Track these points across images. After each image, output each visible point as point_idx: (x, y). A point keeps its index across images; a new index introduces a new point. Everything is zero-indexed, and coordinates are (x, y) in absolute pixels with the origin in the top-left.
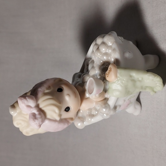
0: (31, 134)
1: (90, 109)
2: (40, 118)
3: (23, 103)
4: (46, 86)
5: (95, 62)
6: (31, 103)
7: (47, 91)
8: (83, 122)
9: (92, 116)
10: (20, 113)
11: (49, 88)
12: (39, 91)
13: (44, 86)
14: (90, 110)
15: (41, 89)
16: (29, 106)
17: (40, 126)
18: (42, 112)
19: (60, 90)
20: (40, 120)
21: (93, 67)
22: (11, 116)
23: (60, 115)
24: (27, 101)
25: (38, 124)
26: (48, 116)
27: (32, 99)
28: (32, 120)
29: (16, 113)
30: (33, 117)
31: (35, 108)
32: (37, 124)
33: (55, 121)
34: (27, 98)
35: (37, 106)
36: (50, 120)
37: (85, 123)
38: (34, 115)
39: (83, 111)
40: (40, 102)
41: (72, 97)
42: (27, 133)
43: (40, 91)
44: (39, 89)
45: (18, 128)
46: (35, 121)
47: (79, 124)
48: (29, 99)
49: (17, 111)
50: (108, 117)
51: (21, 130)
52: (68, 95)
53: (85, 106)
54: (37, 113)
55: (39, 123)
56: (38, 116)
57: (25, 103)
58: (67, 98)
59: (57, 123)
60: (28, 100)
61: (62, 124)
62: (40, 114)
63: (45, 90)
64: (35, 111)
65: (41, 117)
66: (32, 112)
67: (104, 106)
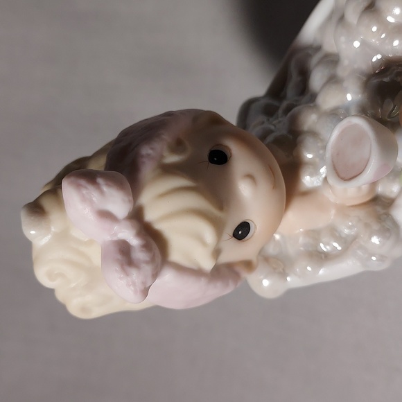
0: (96, 313)
1: (313, 231)
2: (147, 263)
3: (84, 199)
4: (167, 137)
5: (345, 62)
6: (117, 202)
7: (172, 159)
8: (283, 275)
9: (321, 258)
10: (63, 237)
11: (178, 146)
12: (142, 156)
13: (163, 137)
14: (315, 235)
15: (152, 149)
16: (106, 215)
17: (145, 292)
18: (154, 239)
19: (220, 158)
20: (148, 269)
21: (333, 80)
22: (28, 245)
23: (217, 252)
24: (102, 192)
25: (140, 287)
26: (175, 255)
27: (119, 185)
28: (117, 267)
29: (50, 236)
30: (119, 257)
31: (128, 223)
32: (134, 284)
33: (197, 273)
34: (100, 181)
35: (137, 216)
36: (180, 268)
37: (288, 279)
38: (124, 250)
39: (282, 236)
40: (146, 198)
41: (264, 185)
42: (84, 309)
43: (149, 155)
44: (146, 150)
45: (52, 291)
46: (127, 274)
47: (266, 283)
48: (107, 184)
49: (53, 229)
50: (385, 266)
51: (60, 296)
52: (250, 177)
53: (297, 221)
54: (135, 242)
55: (144, 283)
56: (139, 255)
57: (91, 202)
58: (244, 189)
59: (203, 281)
60: (105, 189)
61: (219, 284)
62: (146, 247)
63: (166, 153)
64: (129, 235)
65: (153, 260)
66: (115, 238)
67: (376, 227)
